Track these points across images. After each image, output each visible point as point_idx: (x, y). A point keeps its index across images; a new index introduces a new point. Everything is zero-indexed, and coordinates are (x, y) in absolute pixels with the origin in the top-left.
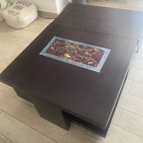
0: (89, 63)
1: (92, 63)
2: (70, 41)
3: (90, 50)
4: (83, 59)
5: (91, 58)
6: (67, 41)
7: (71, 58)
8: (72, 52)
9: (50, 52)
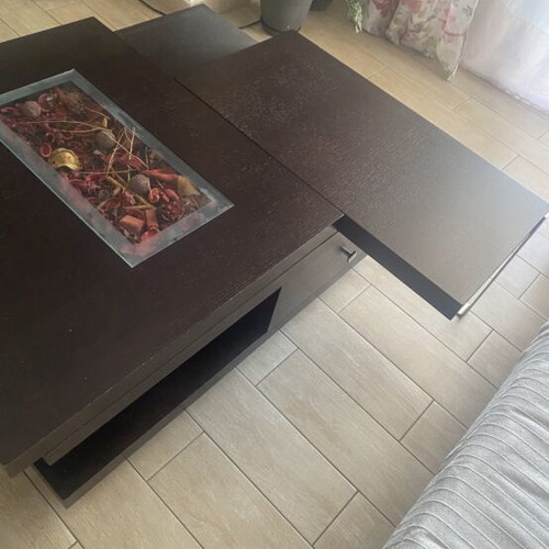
0: (127, 219)
1: (137, 222)
2: (116, 113)
3: (165, 176)
4: (117, 196)
5: (149, 206)
6: (105, 107)
7: (77, 175)
8: (97, 152)
9: (16, 117)
